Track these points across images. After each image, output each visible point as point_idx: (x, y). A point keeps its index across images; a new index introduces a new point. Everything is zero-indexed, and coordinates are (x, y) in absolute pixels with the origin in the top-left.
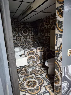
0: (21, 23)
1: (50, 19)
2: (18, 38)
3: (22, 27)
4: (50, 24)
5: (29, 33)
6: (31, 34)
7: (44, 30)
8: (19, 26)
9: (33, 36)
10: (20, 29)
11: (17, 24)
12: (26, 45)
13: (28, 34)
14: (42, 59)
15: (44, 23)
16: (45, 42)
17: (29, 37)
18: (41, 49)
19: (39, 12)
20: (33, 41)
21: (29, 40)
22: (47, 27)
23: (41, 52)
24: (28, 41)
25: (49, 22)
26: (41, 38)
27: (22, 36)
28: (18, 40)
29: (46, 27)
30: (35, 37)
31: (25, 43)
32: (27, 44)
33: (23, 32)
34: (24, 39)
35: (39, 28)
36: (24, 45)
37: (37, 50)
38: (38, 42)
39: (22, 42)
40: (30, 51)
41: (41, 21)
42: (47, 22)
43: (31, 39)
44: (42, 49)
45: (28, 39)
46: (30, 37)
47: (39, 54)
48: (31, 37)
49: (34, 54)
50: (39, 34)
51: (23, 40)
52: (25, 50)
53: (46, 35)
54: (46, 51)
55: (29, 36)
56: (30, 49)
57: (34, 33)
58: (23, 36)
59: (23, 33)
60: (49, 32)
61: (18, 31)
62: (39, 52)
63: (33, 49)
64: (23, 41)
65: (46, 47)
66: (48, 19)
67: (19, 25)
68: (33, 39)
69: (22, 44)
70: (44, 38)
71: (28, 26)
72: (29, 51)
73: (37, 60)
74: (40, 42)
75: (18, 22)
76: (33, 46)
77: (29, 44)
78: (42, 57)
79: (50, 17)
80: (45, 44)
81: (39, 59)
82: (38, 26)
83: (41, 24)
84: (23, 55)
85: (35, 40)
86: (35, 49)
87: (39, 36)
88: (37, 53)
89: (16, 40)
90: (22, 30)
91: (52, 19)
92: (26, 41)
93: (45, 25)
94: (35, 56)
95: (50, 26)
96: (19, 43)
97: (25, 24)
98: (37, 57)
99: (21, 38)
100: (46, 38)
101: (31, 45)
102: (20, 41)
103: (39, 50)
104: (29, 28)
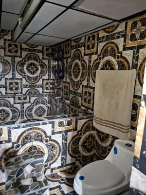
0: (24, 46)
1: (99, 39)
2: (11, 84)
3: (23, 56)
4: (96, 53)
6: (47, 74)
7: (79, 69)
8: (16, 52)
9: (52, 81)
10: (17, 59)
11: (10, 45)
12: (32, 102)
13: (38, 73)
14: (68, 155)
15: (82, 49)
16: (80, 102)
17: (40, 83)
18: (65, 123)
19: (68, 8)
21: (40, 90)
22: (90, 61)
23: (67, 132)
24: (36, 94)
25: (95, 48)
26: (71, 89)
27: (21, 79)
28: (11, 89)
29: (85, 61)
30: (56, 85)
31: (28, 97)
32: (33, 99)
33: (25, 67)
34: (26, 86)
36: (26, 103)
37: (53, 127)
38: (62, 99)
39: (22, 93)
40: (31, 129)
41: (73, 44)
42: (91, 46)
43: (47, 88)
44: (69, 123)
45: (38, 87)
46: (45, 82)
47: (58, 138)
48: (47, 84)
49: (41, 141)
50: (66, 77)
51: (25, 90)
52: (12, 126)
53: (85, 83)
54: (81, 130)
55: (41, 80)
56: (30, 125)
57: (55, 75)
58: (24, 79)
59: (25, 70)
60: (95, 76)
61: (13, 65)
62: (61, 132)
63: (41, 122)
64: (24, 93)
65: (83, 119)
66: (94, 39)
67: (17, 50)
68: (51, 89)
69: (19, 99)
70: (80, 91)
71: (40, 55)
72: (28, 130)
73: (51, 158)
74: (69, 100)
75: (15, 42)
76: (49, 105)
77: (40, 101)
78: (68, 147)
79: (98, 34)
80: (79, 107)
81: (59, 153)
82: (65, 56)
83: (73, 51)
84: (4, 142)
85: (56, 90)
86: (46, 124)
87: (65, 82)
88: (52, 136)
89: (4, 89)
90: (24, 64)
91: (104, 40)
92: (33, 92)
93: (85, 55)
94: (47, 146)
95: (97, 59)
96: (12, 97)
97: (32, 49)
98: (51, 147)
99: (18, 83)
100: (84, 91)
101: (44, 104)
102: (16, 91)
103: (59, 127)
104: (44, 61)
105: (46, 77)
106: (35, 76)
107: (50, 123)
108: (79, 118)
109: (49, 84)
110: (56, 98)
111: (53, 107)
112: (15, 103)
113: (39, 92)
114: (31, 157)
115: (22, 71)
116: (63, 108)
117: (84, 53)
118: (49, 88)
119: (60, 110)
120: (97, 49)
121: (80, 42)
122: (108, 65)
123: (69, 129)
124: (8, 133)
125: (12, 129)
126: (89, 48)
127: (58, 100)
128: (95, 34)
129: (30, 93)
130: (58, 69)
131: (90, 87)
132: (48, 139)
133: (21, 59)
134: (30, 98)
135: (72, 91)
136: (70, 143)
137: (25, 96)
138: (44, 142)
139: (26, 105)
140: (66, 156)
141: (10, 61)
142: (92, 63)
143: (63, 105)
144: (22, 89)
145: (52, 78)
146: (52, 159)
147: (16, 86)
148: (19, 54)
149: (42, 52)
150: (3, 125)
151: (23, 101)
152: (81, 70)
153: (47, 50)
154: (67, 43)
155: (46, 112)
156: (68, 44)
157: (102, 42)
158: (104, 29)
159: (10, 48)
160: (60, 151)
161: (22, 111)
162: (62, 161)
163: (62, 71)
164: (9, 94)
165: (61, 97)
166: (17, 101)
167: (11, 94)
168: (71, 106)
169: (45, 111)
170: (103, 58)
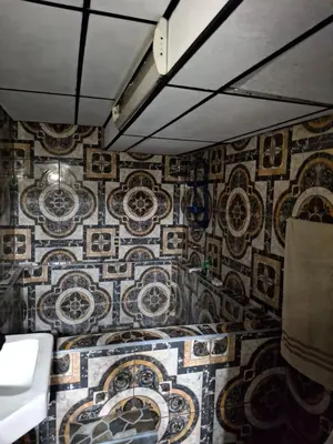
0: (124, 157)
1: (291, 144)
2: (95, 237)
3: (122, 179)
4: (286, 177)
5: (160, 211)
6: (171, 215)
7: (244, 209)
8: (108, 170)
9: (181, 230)
10: (111, 186)
11: (96, 157)
12: (137, 277)
13: (151, 214)
14: (217, 424)
15: (251, 165)
17: (156, 233)
18: (210, 347)
19: (215, 93)
20: (177, 255)
21: (156, 249)
22: (270, 194)
23: (213, 368)
24: (147, 258)
25: (283, 165)
26: (226, 253)
27: (117, 227)
28: (95, 248)
29: (258, 193)
30: (190, 238)
31: (130, 265)
32: (139, 270)
33: (125, 201)
34: (126, 242)
35: (215, 192)
36: (124, 279)
37: (181, 355)
39: (117, 257)
40: (130, 358)
41: (231, 151)
42: (272, 160)
43: (170, 246)
44: (219, 348)
45: (152, 243)
46: (166, 233)
47: (193, 382)
48: (171, 235)
49: (154, 387)
50: (214, 225)
51: (123, 250)
52: (91, 350)
53: (259, 244)
54: (249, 365)
55: (158, 228)
56: (130, 349)
57: (188, 216)
58: (122, 227)
59: (126, 208)
60: (284, 231)
61: (101, 197)
62: (199, 368)
63: (154, 343)
64: (121, 256)
65: (253, 337)
66: (279, 143)
68: (179, 246)
69: (111, 269)
70: (246, 261)
71: (158, 174)
72: (124, 360)
73: (176, 428)
74: (220, 278)
75: (106, 149)
76: (174, 285)
77: (155, 274)
78: (218, 406)
79: (291, 134)
80: (245, 302)
81: (196, 419)
82: (212, 176)
83: (230, 167)
84: (72, 387)
85: (190, 251)
86: (165, 347)
87: (212, 236)
88: (178, 376)
89: (81, 248)
90: (123, 194)
91: (305, 148)
92: (140, 254)
93: (258, 178)
94: (166, 398)
95: (289, 191)
96: (97, 267)
97: (141, 162)
98: (176, 401)
99: (109, 235)
100: (257, 262)
101: (164, 282)
102: (104, 253)
103: (196, 355)
104: (164, 186)
105: (168, 221)
106: (145, 218)
107: (174, 345)
108: (244, 333)
109: (176, 236)
110: (191, 271)
111: (182, 290)
112: (101, 280)
113: (152, 253)
114: (129, 427)
115: (119, 210)
116: (206, 296)
117: (257, 173)
118: (175, 246)
119: (199, 300)
120: (288, 167)
121: (247, 149)
122: (316, 209)
123: (219, 361)
124: (82, 366)
125: (91, 357)
126: (267, 164)
127: (196, 276)
128: (282, 132)
129: (133, 258)
130: (195, 203)
131: (273, 256)
132: (170, 382)
133: (117, 185)
134: (133, 269)
135: (227, 259)
136: (221, 396)
137: (122, 264)
138: (160, 390)
139: (125, 285)
140: (212, 425)
141: (95, 190)
142: (275, 200)
143: (206, 291)
144: (117, 248)
145: (181, 223)
146: (179, 432)
147: (106, 242)
148: (113, 174)
149: (162, 169)
150: (72, 348)
151: (119, 275)
152: (249, 212)
153: (173, 161)
154: (215, 149)
155: (168, 301)
156: (219, 151)
157: (300, 151)
158: (305, 124)
159: (96, 163)
160: (197, 413)
161: (117, 297)
162: (201, 438)
163: (204, 210)
164: (91, 258)
165: (200, 269)
166: (107, 275)
167: (95, 258)
168: (226, 297)
169: (164, 298)
170: (303, 190)
